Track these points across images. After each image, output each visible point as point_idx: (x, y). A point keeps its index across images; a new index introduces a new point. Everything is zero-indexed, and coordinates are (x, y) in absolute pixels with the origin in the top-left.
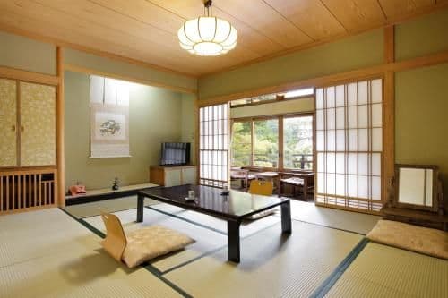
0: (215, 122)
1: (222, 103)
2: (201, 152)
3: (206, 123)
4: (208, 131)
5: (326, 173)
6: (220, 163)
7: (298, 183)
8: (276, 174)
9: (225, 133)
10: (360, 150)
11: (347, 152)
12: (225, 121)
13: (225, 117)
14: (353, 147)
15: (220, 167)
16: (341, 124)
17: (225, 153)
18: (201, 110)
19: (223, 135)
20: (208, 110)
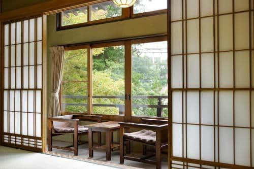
0: (26, 46)
1: (35, 17)
2: (6, 93)
3: (13, 48)
4: (16, 60)
5: (185, 124)
6: (31, 109)
7: (148, 138)
8: (117, 125)
9: (39, 62)
10: (238, 85)
11: (217, 89)
12: (39, 44)
13: (39, 37)
14: (226, 81)
15: (31, 116)
16: (208, 45)
17: (39, 93)
18: (6, 27)
19: (36, 65)
20: (16, 27)
